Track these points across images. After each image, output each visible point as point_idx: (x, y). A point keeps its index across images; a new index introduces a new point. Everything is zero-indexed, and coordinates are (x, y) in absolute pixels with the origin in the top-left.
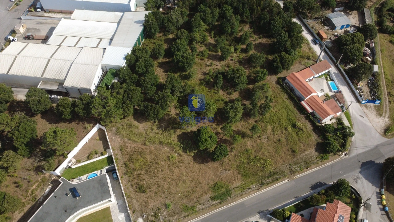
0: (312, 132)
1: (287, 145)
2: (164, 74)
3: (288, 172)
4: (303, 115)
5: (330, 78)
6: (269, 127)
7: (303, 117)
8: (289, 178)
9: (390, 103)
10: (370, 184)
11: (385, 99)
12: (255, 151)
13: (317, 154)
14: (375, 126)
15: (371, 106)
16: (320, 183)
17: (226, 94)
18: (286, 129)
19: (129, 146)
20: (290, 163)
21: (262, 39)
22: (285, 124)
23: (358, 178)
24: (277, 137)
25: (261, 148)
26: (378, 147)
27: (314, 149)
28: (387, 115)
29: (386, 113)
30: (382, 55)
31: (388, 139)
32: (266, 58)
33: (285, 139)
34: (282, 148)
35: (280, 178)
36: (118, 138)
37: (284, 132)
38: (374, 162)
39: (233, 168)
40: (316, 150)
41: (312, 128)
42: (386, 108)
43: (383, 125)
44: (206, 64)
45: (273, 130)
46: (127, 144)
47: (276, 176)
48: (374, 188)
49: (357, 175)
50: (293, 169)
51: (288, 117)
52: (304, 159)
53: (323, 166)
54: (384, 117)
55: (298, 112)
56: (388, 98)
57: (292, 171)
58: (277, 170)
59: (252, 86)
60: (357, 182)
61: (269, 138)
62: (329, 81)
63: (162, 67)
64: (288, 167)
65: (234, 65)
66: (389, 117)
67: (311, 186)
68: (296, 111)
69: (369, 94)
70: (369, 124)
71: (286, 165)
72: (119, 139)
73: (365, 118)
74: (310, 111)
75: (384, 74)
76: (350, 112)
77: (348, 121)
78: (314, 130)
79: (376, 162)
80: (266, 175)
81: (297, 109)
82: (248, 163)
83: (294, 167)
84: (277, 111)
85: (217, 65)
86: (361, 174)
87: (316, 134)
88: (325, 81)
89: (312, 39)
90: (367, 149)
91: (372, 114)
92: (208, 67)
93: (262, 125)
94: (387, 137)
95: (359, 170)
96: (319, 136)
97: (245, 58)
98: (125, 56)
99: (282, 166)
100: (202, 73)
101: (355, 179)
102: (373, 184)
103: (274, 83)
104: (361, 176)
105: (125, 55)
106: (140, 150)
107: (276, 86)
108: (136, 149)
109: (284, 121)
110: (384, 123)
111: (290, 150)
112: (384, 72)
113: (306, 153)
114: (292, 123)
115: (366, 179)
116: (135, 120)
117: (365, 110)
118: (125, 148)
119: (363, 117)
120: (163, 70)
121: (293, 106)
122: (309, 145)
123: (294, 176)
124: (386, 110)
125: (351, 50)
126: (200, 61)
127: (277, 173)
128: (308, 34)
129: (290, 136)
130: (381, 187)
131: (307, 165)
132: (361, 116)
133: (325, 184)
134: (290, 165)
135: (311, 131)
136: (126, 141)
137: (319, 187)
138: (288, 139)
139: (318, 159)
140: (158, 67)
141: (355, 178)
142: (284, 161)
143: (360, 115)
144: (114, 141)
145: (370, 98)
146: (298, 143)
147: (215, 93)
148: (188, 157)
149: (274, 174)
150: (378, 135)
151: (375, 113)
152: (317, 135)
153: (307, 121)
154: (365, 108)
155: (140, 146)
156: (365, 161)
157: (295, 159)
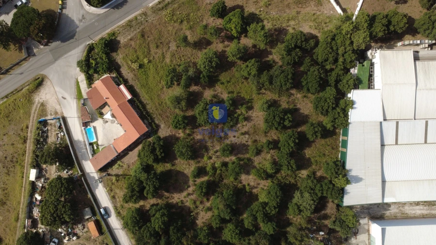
0: (121, 65)
1: (148, 43)
2: (298, 106)
3: (148, 14)
4: (130, 84)
5: (93, 147)
6: (168, 60)
7: (130, 82)
8: (147, 8)
9: (27, 125)
10: (70, 16)
11: (31, 132)
12: (182, 29)
13: (118, 39)
14: (52, 88)
15: (51, 115)
16: (118, 8)
17: (219, 94)
18: (150, 61)
19: (313, 7)
20: (147, 23)
21: (178, 201)
22: (151, 67)
23: (81, 21)
24: (160, 51)
25: (176, 33)
26: (54, 60)
27: (121, 42)
28: (35, 106)
29: (36, 110)
30: (19, 211)
31: (41, 73)
32: (173, 165)
33: (151, 50)
34: (155, 39)
35: (157, 5)
36: (326, 14)
37: (151, 58)
38: (62, 42)
39: (203, 7)
40: (119, 42)
41: (121, 70)
42: (34, 117)
43: (42, 91)
44: (249, 135)
45: (164, 57)
46: (315, 8)
47: (160, 6)
48: (67, 13)
49: (82, 24)
50: (144, 17)
51: (147, 78)
52: (132, 30)
53: (113, 28)
54: (39, 103)
55: (135, 88)
56: (27, 133)
57: (144, 15)
58: (160, 12)
59: (189, 115)
60: (83, 16)
61: (168, 47)
62: (95, 142)
63: (304, 117)
64: (149, 18)
65: (212, 142)
66: (34, 103)
67: (128, 4)
68: (138, 88)
69: (49, 134)
70: (57, 89)
71: (150, 21)
72: (326, 12)
73: (60, 96)
74: (122, 87)
75: (24, 173)
76: (76, 102)
77: (81, 88)
78: (119, 67)
79: (60, 42)
80: (170, 6)
81: (137, 91)
82: (188, 15)
83: (143, 19)
84: (159, 83)
85: (234, 137)
86: (77, 25)
87: (117, 63)
88: (100, 143)
89: (109, 219)
90: (66, 56)
91: (52, 104)
92: (246, 132)
93: (176, 60)
94: (43, 75)
95: (78, 30)
96: (115, 60)
97: (199, 159)
98: (354, 106)
99: (155, 18)
100: (252, 120)
101: (84, 18)
102: (67, 17)
103: (162, 126)
104: (77, 22)
105: (355, 108)
106: (300, 6)
107: (159, 121)
108: (304, 6)
109: (152, 72)
110: (40, 94)
111: (146, 38)
112: (23, 177)
113: (129, 37)
114: (143, 70)
115: (73, 21)
116: (315, 35)
117: (58, 107)
118: (316, 4)
119: (62, 97)
120: (301, 111)
121: (141, 95)
122: (126, 45)
123: (143, 11)
124: (35, 113)
125: (62, 187)
126: (257, 138)
127: (159, 10)
128: (114, 228)
129: (146, 53)
130: (60, 14)
131: (129, 25)
132: (65, 98)
133: (113, 8)
134: (147, 21)
135: (123, 65)
136: (318, 12)
137: (119, 4)
138: (148, 50)
139: (118, 32)
140: (309, 115)
141: (83, 20)
142: (152, 23)
143: (65, 100)
144: (330, 10)
145: (49, 128)
146: (137, 48)
147: (232, 92)
148: (250, 9)
149: (163, 8)
150: (51, 77)
151: (48, 106)
152: (117, 61)
153: (126, 77)
154: (58, 111)
155: (302, 9)
156: (71, 41)
157: (141, 28)
